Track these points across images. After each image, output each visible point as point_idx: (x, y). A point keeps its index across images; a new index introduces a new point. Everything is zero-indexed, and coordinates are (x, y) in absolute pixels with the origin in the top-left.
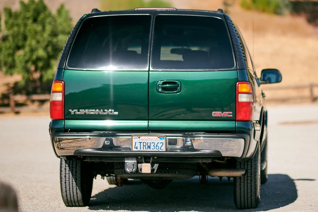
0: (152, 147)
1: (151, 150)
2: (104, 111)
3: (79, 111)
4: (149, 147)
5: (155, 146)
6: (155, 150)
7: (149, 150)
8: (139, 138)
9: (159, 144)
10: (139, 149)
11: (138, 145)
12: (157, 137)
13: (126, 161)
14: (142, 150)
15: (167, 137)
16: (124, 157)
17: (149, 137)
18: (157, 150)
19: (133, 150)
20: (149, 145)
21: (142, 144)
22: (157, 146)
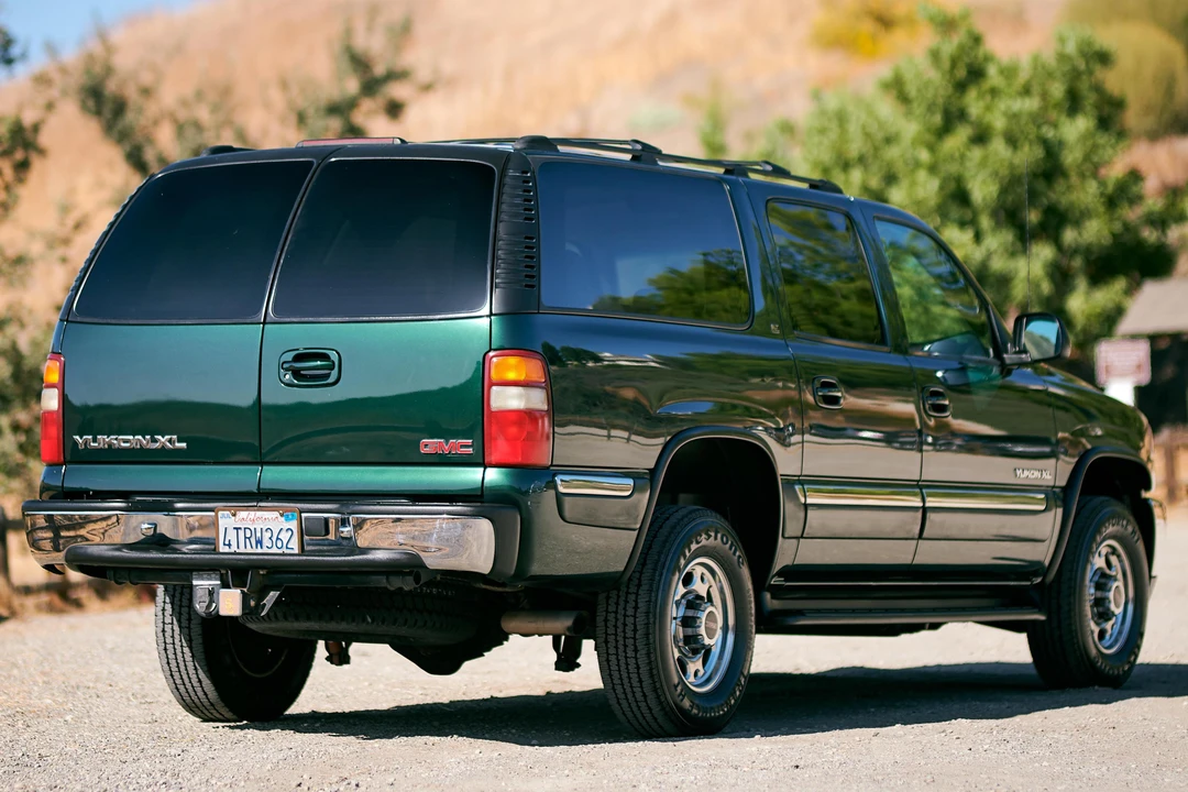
0: (266, 542)
1: (265, 550)
2: (156, 441)
3: (95, 440)
4: (259, 542)
5: (274, 539)
6: (274, 550)
7: (259, 550)
8: (234, 515)
9: (283, 533)
10: (234, 548)
11: (232, 535)
12: (276, 514)
13: (195, 583)
14: (242, 550)
15: (303, 515)
16: (191, 571)
17: (259, 514)
18: (280, 551)
19: (221, 551)
20: (259, 535)
21: (241, 533)
22: (278, 538)
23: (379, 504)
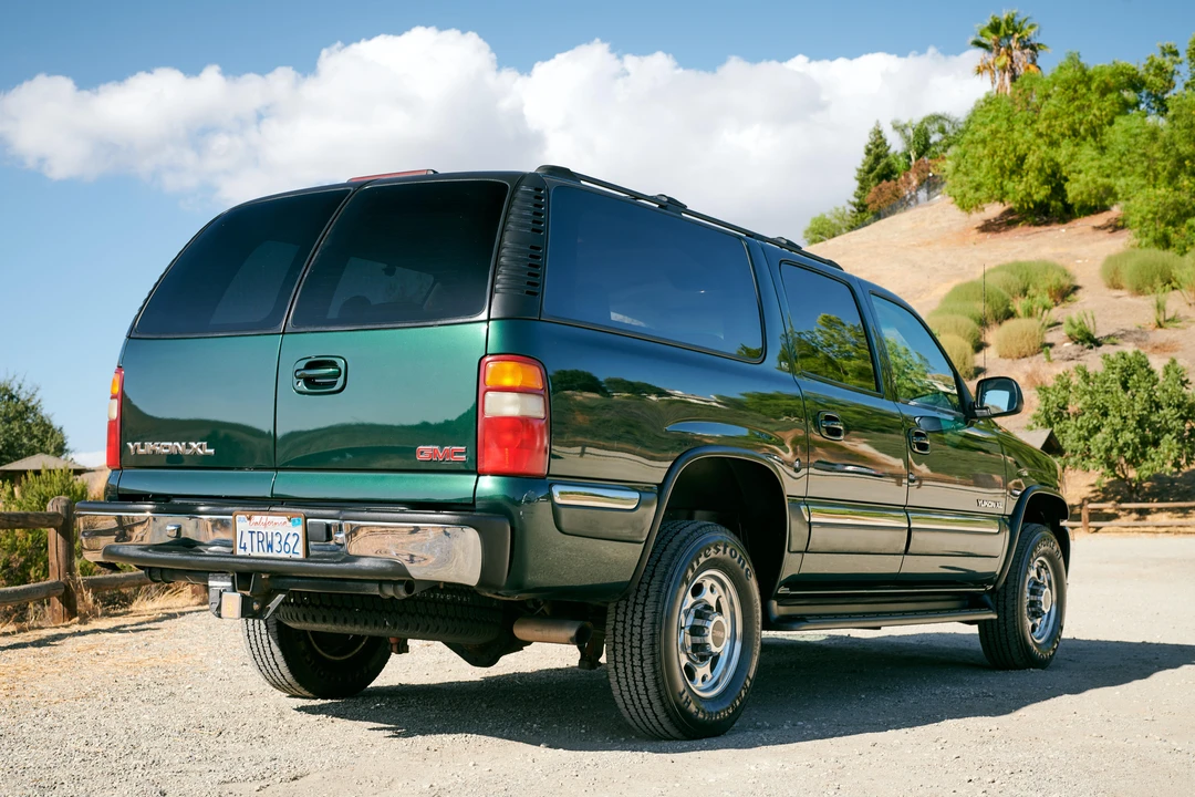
0: (276, 547)
1: (275, 555)
2: (188, 447)
3: (142, 447)
4: (270, 546)
5: (283, 543)
6: (283, 555)
7: (270, 554)
8: (249, 519)
9: (291, 537)
10: (248, 552)
11: (247, 539)
12: (284, 519)
13: (211, 583)
14: (255, 554)
15: (309, 520)
16: (209, 572)
17: (271, 518)
18: (287, 556)
19: (238, 553)
20: (270, 539)
21: (255, 536)
22: (286, 543)
23: (368, 511)
